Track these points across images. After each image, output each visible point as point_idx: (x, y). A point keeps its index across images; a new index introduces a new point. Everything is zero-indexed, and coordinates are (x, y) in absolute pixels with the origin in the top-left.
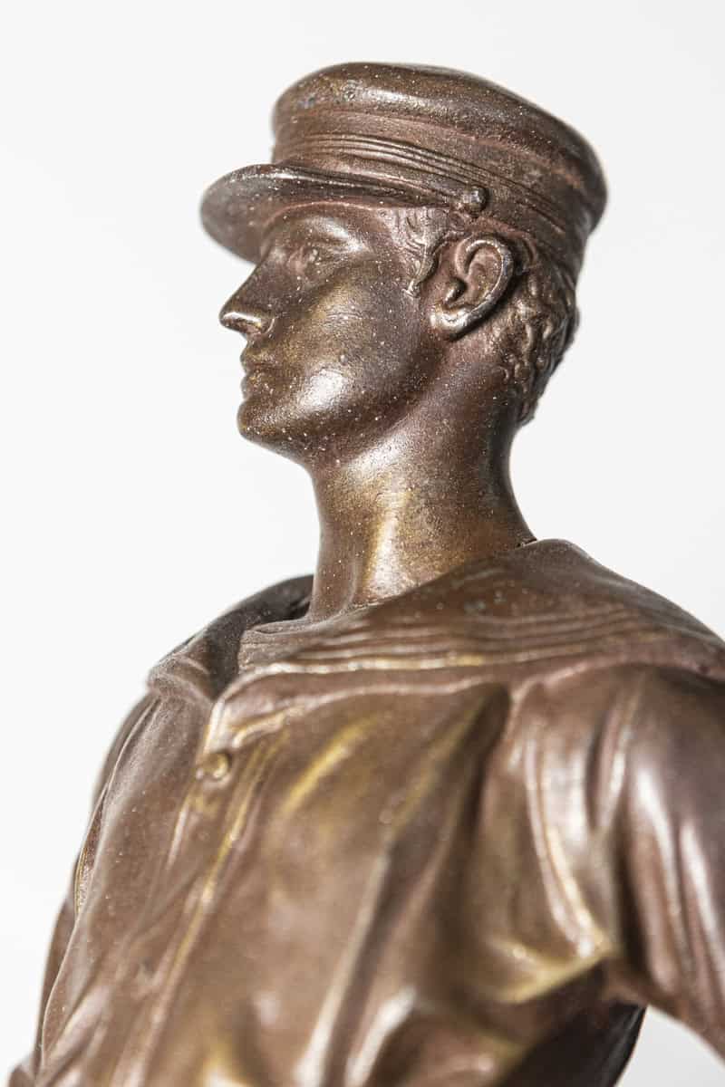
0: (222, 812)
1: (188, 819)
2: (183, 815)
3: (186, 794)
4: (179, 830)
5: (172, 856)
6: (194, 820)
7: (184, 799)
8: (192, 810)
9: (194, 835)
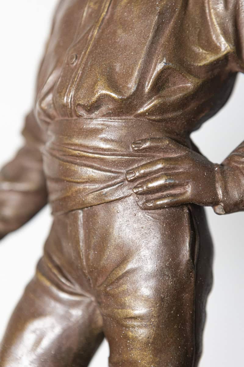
0: (100, 7)
1: (88, 10)
2: (86, 9)
3: (87, 2)
4: (85, 14)
5: (83, 22)
6: (90, 10)
7: (86, 4)
8: (89, 7)
9: (90, 15)
